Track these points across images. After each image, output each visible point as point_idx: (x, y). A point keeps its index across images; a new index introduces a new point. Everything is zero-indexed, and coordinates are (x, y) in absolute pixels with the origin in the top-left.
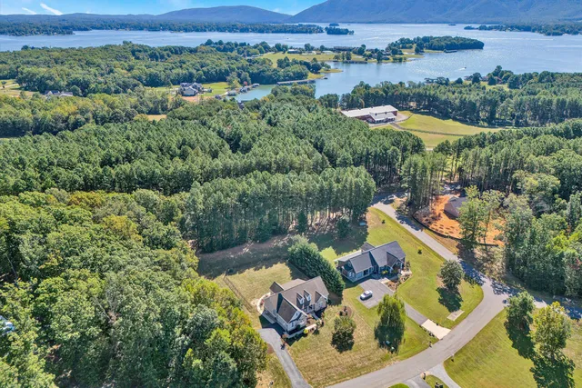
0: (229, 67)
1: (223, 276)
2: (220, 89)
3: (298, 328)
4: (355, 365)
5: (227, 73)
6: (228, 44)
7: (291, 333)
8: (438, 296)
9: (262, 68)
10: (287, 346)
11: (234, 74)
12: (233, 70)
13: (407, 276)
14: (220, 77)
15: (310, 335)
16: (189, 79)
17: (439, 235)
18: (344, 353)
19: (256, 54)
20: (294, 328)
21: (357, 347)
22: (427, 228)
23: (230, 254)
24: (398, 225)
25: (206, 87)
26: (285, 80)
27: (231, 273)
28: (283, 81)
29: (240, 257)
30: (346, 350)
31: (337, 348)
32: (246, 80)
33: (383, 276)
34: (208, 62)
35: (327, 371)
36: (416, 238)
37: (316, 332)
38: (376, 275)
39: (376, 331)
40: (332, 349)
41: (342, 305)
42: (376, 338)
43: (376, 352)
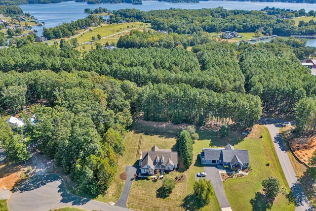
0: (261, 24)
1: (141, 134)
2: (248, 37)
3: (147, 174)
4: (159, 208)
5: (258, 27)
6: (277, 9)
7: (142, 175)
8: (253, 196)
9: (283, 25)
10: (134, 180)
11: (262, 28)
12: (262, 25)
13: (242, 175)
14: (253, 29)
15: (151, 180)
16: (233, 29)
17: (298, 159)
18: (159, 198)
19: (292, 16)
20: (145, 173)
21: (169, 199)
22: (292, 152)
23: (155, 125)
24: (271, 142)
25: (240, 35)
26: (298, 35)
27: (147, 134)
28: (296, 35)
29: (158, 128)
30: (161, 198)
31: (157, 194)
32: (269, 33)
33: (224, 169)
34: (249, 20)
35: (142, 203)
36: (276, 155)
37: (155, 181)
38: (220, 166)
39: (187, 197)
40: (154, 193)
41: (183, 174)
42: (184, 200)
43: (177, 208)
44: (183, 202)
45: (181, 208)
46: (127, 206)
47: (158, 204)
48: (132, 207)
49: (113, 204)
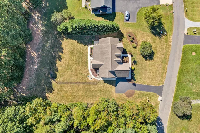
4: (162, 58)
10: (135, 82)
15: (135, 66)
30: (153, 56)
35: (158, 73)
39: (152, 32)
40: (149, 62)
41: (125, 34)
42: (156, 36)
43: (162, 42)
44: (158, 37)
45: (162, 39)
46: (162, 85)
47: (159, 59)
48: (162, 81)
49: (160, 98)
